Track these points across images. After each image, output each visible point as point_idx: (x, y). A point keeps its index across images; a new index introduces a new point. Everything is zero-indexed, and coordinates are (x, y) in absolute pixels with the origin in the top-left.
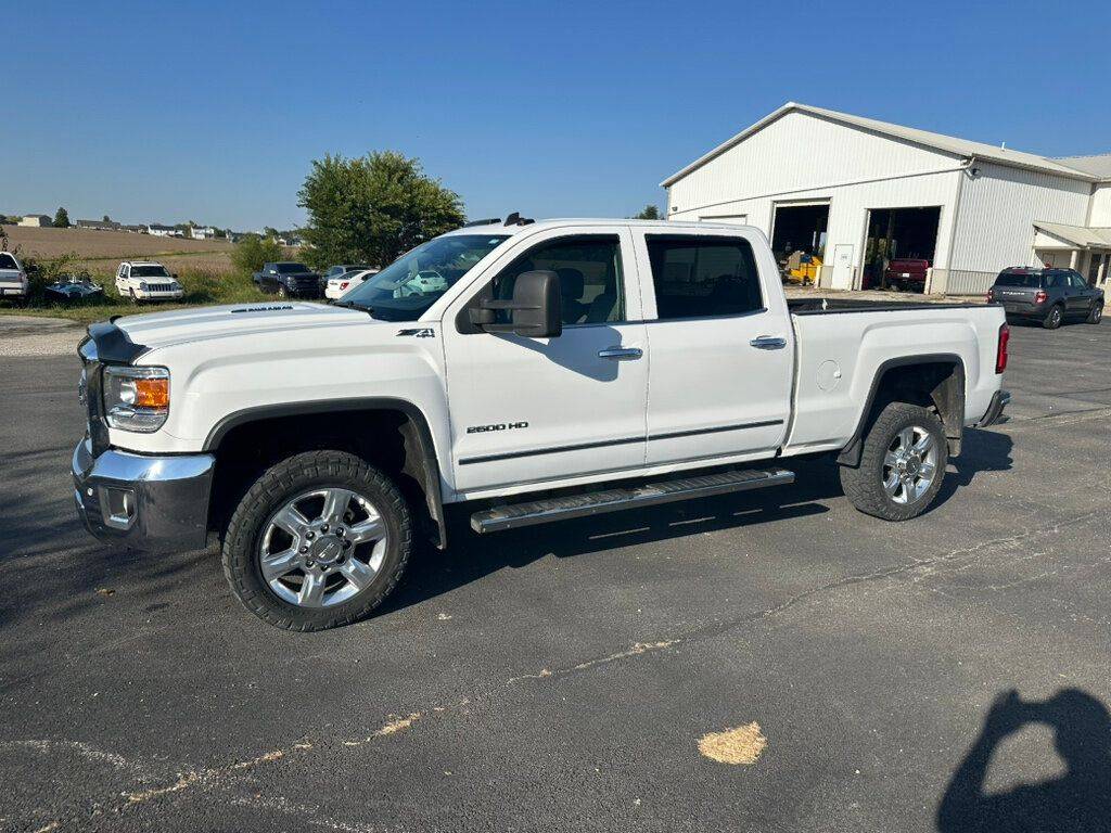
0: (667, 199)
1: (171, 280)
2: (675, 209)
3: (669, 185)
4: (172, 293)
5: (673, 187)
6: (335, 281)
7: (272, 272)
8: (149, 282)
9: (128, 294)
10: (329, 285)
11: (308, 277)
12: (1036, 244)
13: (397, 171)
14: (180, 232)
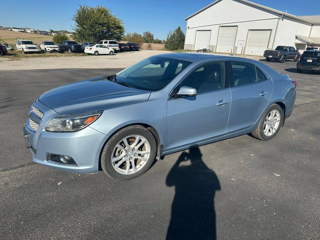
0: (186, 24)
1: (35, 46)
2: (189, 27)
3: (187, 20)
4: (36, 50)
5: (188, 20)
6: (88, 47)
7: (66, 44)
8: (28, 46)
9: (21, 50)
10: (86, 49)
11: (78, 46)
12: (296, 42)
13: (104, 12)
14: (22, 30)
